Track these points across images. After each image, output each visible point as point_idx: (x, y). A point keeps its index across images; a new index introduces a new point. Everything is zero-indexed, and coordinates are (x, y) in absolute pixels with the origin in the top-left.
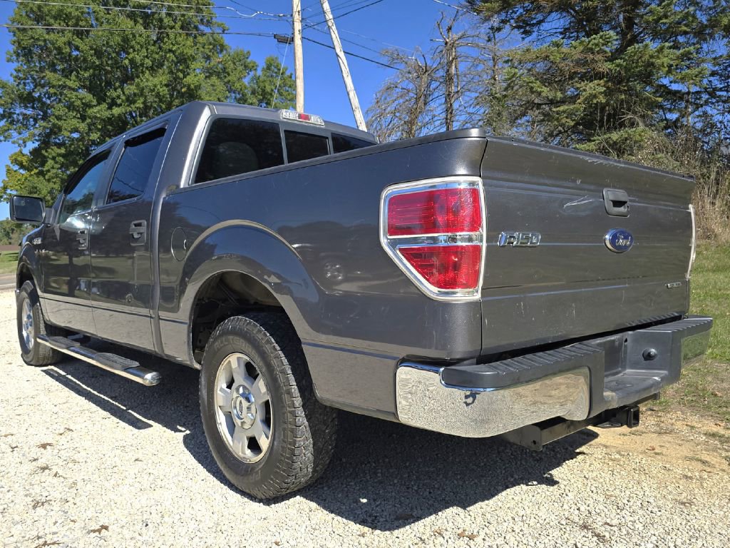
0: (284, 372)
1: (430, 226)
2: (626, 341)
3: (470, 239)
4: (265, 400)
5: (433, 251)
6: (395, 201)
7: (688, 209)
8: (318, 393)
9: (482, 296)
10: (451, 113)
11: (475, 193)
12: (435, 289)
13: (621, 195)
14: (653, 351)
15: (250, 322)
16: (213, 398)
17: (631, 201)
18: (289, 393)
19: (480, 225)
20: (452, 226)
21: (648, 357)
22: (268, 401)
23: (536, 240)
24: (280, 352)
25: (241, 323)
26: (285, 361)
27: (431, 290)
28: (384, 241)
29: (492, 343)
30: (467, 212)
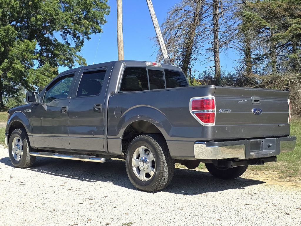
0: (160, 150)
1: (202, 108)
2: (262, 141)
3: (212, 111)
4: (152, 160)
5: (203, 114)
6: (194, 102)
7: (287, 101)
8: (171, 155)
9: (215, 125)
10: (217, 26)
11: (213, 100)
12: (204, 123)
13: (257, 98)
14: (271, 145)
15: (147, 136)
16: (132, 163)
17: (261, 100)
18: (161, 156)
19: (214, 108)
20: (208, 108)
21: (269, 146)
22: (154, 160)
23: (230, 111)
24: (158, 144)
25: (144, 137)
26: (160, 147)
27: (203, 124)
28: (191, 112)
29: (218, 137)
30: (211, 105)
